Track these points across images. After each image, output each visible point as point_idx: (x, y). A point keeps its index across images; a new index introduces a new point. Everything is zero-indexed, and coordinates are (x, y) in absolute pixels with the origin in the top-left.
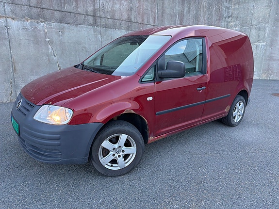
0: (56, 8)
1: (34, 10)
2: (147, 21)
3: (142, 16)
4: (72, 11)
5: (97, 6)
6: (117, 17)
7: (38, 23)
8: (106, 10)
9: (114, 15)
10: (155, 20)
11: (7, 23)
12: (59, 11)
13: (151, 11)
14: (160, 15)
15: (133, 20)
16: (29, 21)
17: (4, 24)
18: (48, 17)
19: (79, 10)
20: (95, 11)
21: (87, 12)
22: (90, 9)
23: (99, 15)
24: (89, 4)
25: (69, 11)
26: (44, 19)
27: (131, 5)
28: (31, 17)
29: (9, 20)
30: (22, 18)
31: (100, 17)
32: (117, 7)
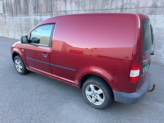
0: (100, 9)
4: (108, 8)
5: (125, 2)
6: (141, 6)
21: (117, 7)
22: (120, 4)
23: (125, 7)
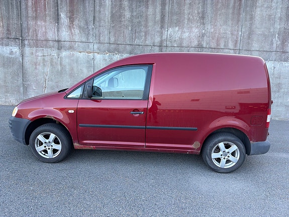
0: (128, 43)
1: (112, 46)
2: (225, 45)
3: (218, 41)
4: (140, 44)
5: (164, 37)
6: (184, 45)
7: (114, 55)
8: (173, 39)
9: (181, 44)
10: (236, 43)
11: (94, 56)
12: (130, 45)
13: (232, 34)
14: (246, 37)
15: (204, 46)
16: (108, 54)
17: (92, 57)
18: (121, 50)
19: (147, 42)
20: (162, 42)
21: (154, 43)
22: (157, 40)
23: (165, 45)
24: (156, 37)
25: (138, 44)
26: (118, 52)
27: (204, 31)
28: (109, 51)
29: (95, 54)
30: (104, 52)
31: (166, 46)
32: (186, 35)
